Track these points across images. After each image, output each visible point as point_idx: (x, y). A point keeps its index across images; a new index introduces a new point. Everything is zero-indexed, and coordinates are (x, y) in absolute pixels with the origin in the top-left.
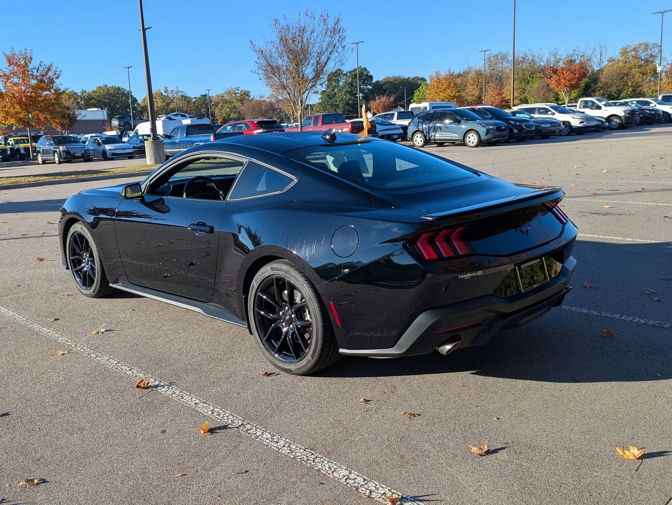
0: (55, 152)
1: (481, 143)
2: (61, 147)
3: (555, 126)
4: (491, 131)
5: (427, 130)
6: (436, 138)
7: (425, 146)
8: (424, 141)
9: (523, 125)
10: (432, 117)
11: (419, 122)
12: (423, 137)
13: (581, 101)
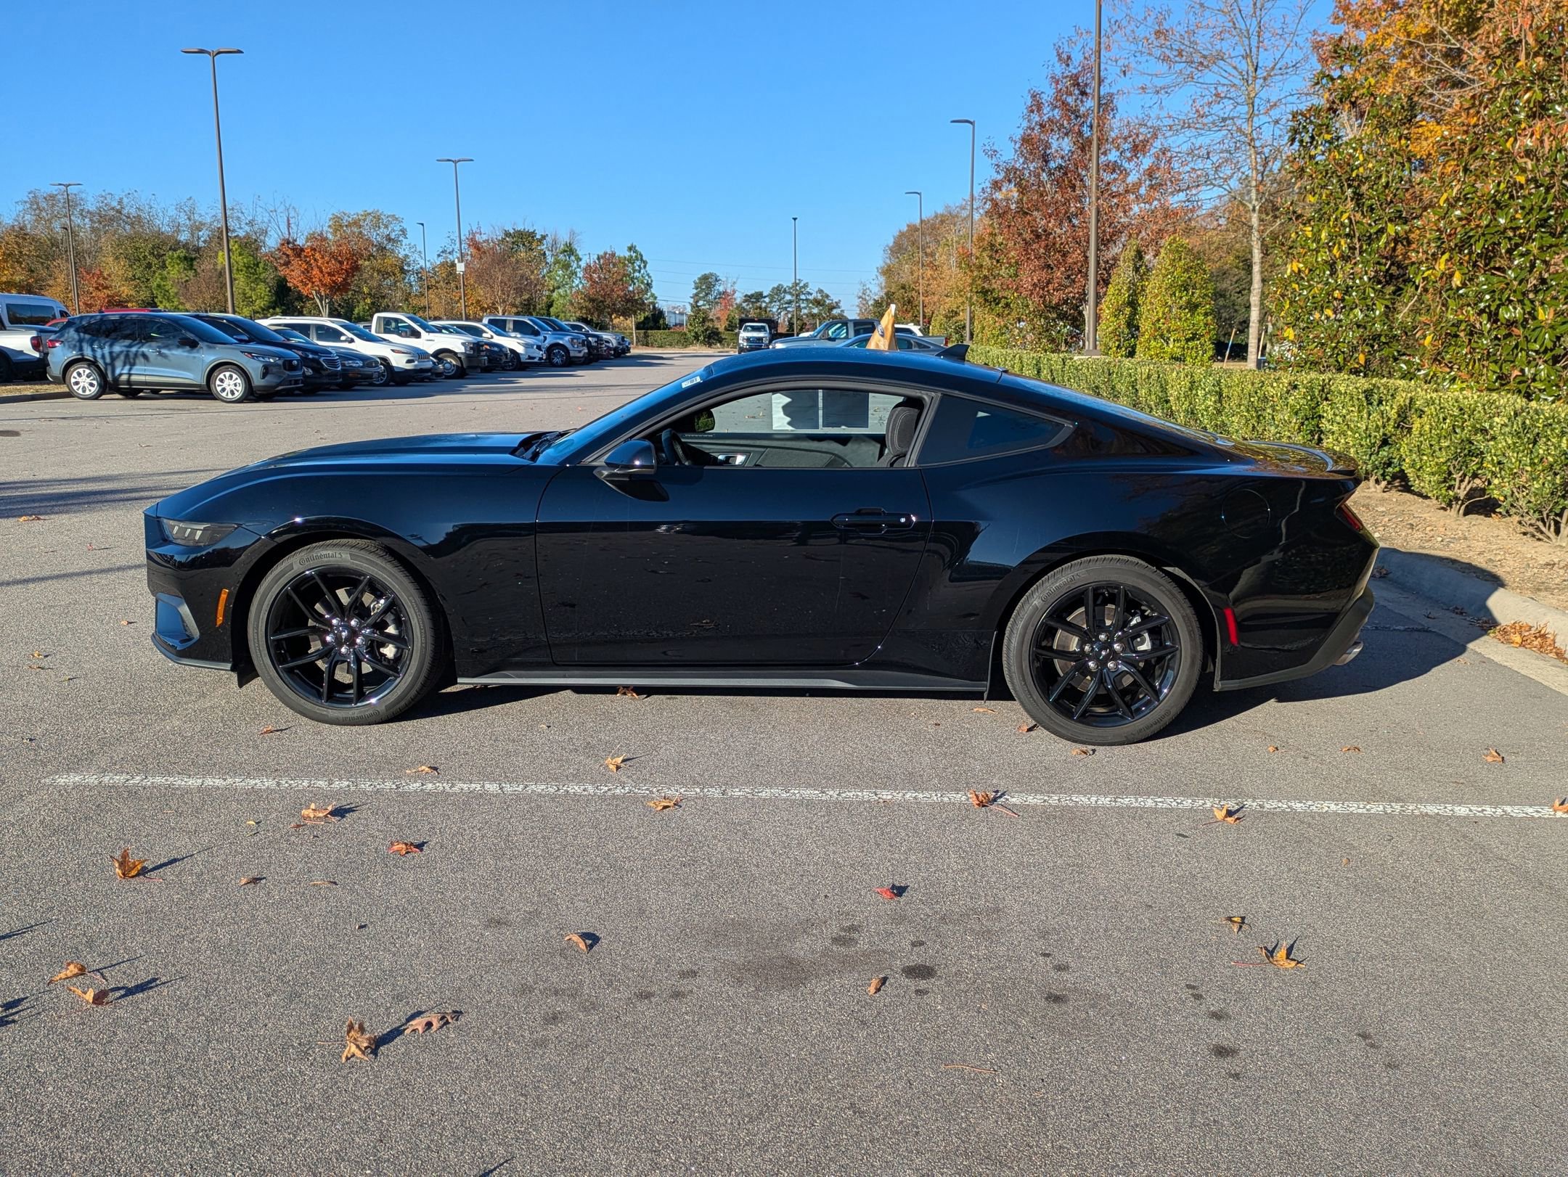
1: (253, 395)
3: (370, 365)
4: (274, 370)
5: (108, 360)
6: (134, 378)
7: (104, 397)
8: (98, 384)
9: (321, 360)
10: (115, 330)
11: (81, 341)
12: (95, 375)
13: (379, 318)
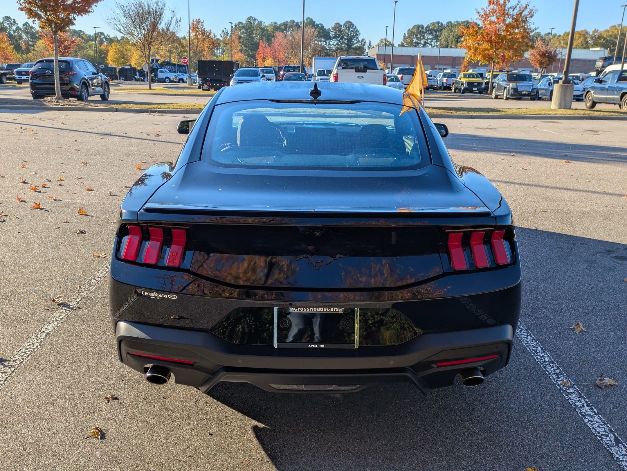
0: (505, 88)
2: (511, 84)
